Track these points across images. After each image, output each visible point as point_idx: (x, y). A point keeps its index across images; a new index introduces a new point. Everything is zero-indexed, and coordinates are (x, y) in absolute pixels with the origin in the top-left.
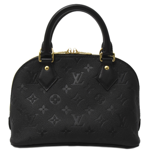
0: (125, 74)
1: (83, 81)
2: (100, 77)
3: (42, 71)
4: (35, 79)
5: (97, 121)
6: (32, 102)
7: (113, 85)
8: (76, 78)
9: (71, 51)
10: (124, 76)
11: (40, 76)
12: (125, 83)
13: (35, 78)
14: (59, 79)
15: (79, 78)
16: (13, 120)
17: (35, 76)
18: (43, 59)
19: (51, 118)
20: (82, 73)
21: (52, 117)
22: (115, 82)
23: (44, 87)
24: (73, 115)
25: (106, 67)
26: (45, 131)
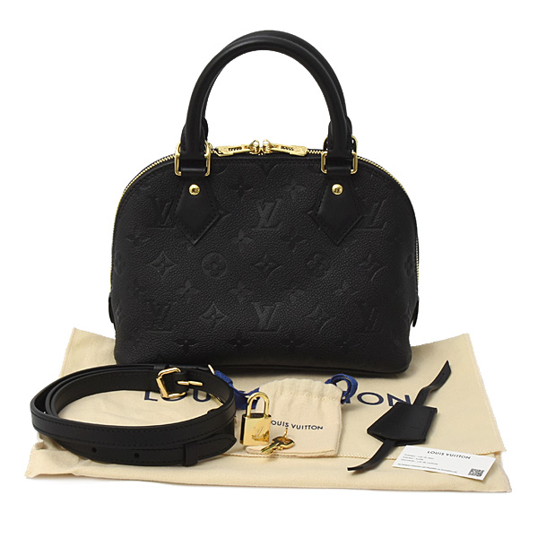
0: (381, 202)
1: (279, 221)
2: (320, 212)
3: (182, 196)
4: (166, 216)
5: (311, 318)
6: (163, 272)
7: (351, 231)
8: (263, 214)
9: (258, 147)
10: (378, 209)
11: (177, 209)
12: (381, 227)
13: (167, 214)
14: (224, 215)
15: (271, 213)
16: (121, 309)
17: (165, 208)
18: (184, 169)
19: (205, 311)
20: (279, 201)
21: (208, 308)
22: (357, 224)
23: (188, 236)
24: (256, 304)
25: (335, 187)
26: (192, 342)
